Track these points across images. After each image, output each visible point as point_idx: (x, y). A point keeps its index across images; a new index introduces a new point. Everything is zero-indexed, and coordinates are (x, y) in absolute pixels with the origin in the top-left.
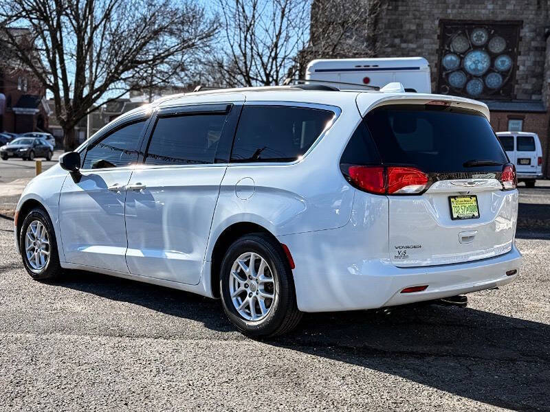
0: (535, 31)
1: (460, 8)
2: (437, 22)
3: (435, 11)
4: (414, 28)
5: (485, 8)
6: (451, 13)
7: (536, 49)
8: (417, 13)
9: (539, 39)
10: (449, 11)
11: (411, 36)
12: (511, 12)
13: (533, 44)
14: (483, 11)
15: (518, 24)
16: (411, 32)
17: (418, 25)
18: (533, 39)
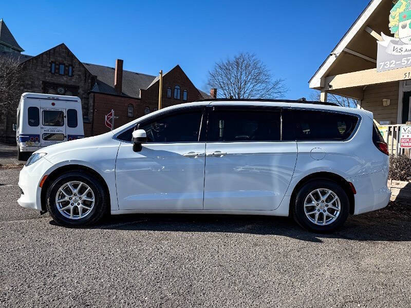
0: (84, 91)
1: (52, 77)
2: (41, 82)
3: (40, 77)
4: (30, 83)
5: (63, 79)
6: (48, 79)
7: (85, 98)
8: (31, 77)
9: (86, 94)
10: (47, 78)
11: (28, 87)
12: (74, 82)
13: (84, 96)
14: (62, 80)
15: (78, 88)
16: (28, 84)
17: (32, 82)
18: (83, 94)
